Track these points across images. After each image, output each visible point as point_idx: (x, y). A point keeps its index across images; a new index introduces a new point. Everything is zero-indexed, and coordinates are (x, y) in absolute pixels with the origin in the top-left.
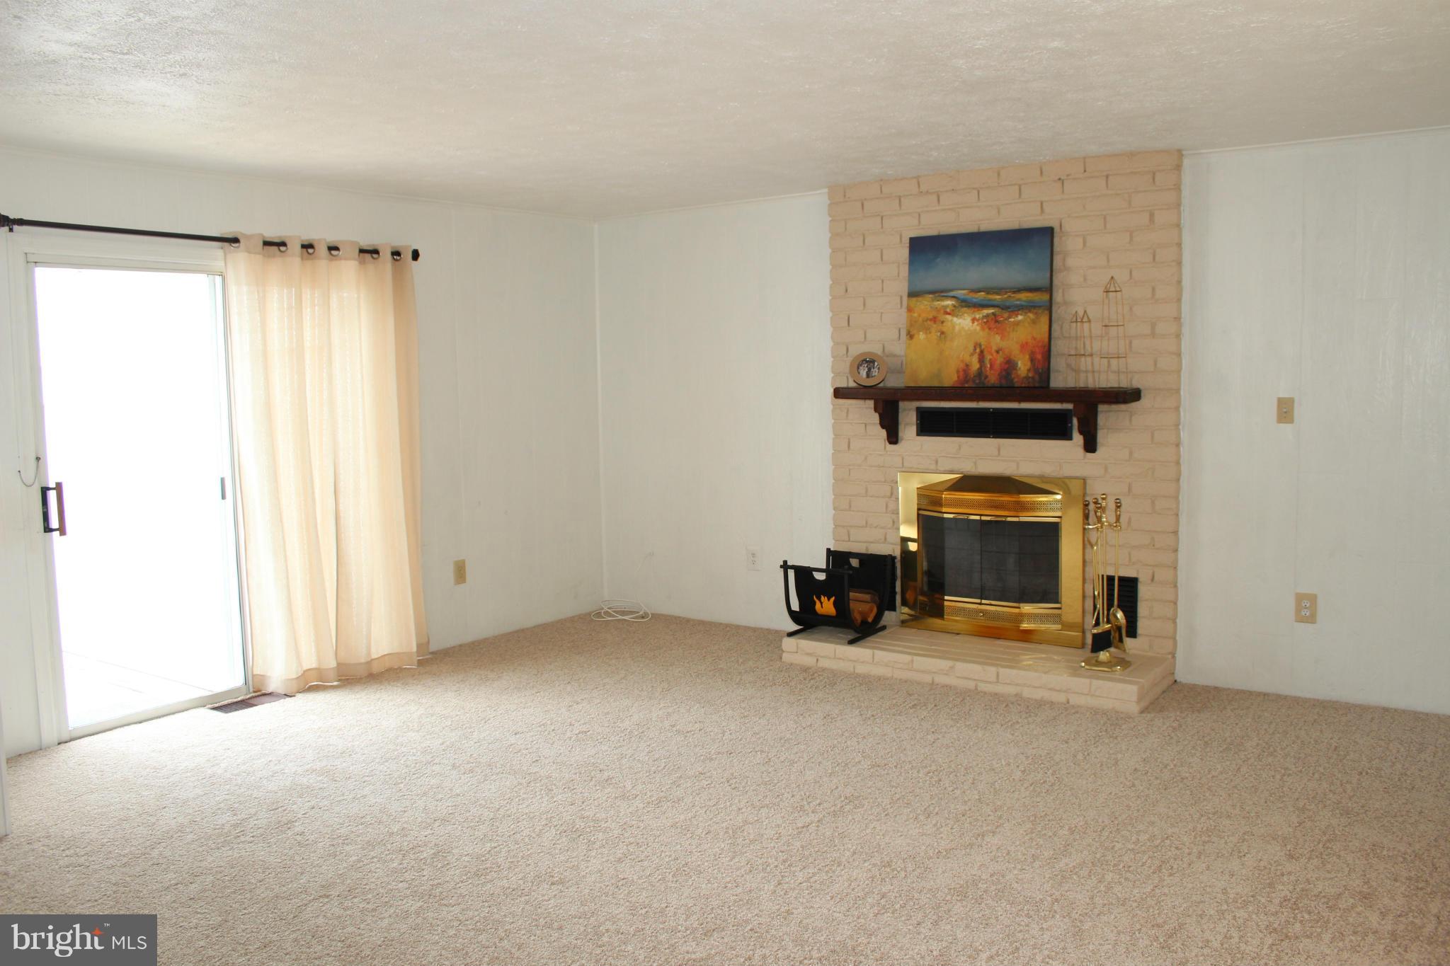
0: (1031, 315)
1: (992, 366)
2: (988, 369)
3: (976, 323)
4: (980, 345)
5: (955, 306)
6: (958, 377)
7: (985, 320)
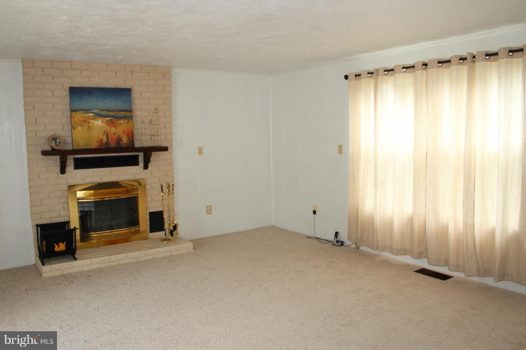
0: (126, 121)
1: (112, 140)
2: (110, 141)
3: (104, 123)
4: (106, 132)
5: (93, 116)
6: (98, 144)
7: (108, 122)
